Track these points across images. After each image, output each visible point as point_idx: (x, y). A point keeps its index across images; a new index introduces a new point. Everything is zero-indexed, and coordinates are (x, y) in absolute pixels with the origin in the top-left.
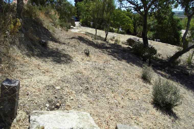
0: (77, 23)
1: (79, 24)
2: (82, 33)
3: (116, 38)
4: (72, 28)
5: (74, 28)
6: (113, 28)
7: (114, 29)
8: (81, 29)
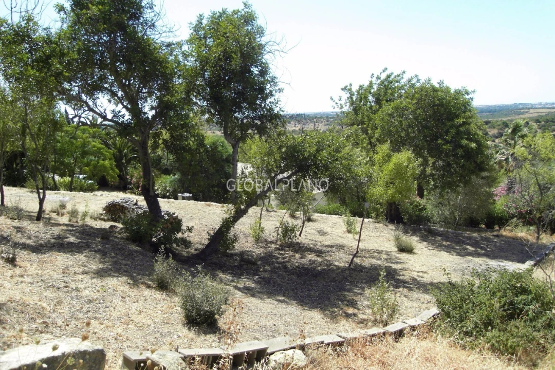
3: (69, 207)
6: (54, 177)
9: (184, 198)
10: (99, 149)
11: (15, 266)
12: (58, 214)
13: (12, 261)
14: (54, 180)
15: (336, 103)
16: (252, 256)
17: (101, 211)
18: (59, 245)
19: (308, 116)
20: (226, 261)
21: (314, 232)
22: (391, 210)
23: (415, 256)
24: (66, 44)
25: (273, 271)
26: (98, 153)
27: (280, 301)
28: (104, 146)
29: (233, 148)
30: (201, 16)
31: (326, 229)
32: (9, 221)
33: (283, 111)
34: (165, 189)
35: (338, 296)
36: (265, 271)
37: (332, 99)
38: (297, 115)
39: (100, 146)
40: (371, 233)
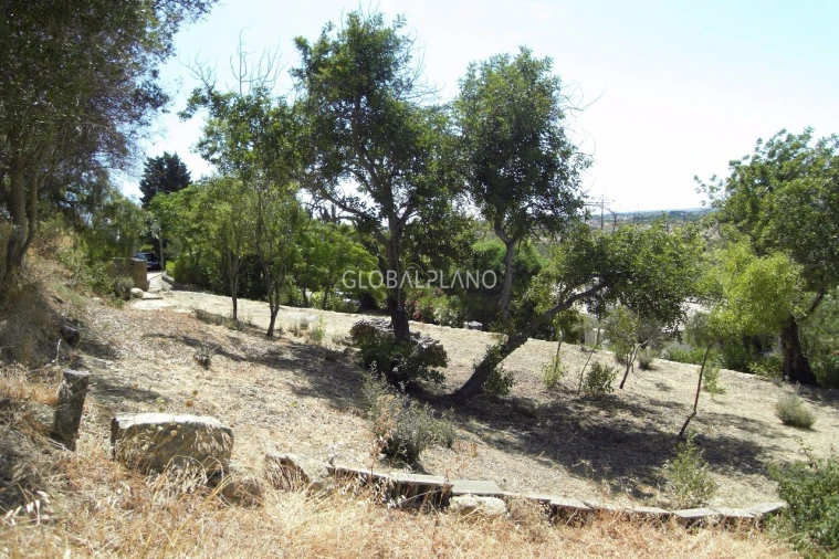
0: (154, 279)
1: (164, 279)
2: (180, 311)
3: (311, 327)
4: (137, 296)
5: (146, 295)
6: (304, 293)
7: (308, 293)
8: (173, 302)
9: (471, 328)
10: (361, 255)
11: (207, 369)
12: (296, 335)
13: (205, 364)
14: (304, 295)
15: (703, 185)
16: (532, 406)
17: (349, 335)
18: (273, 360)
19: (690, 214)
20: (492, 408)
21: (649, 385)
22: (791, 362)
23: (812, 434)
24: (300, 118)
25: (556, 428)
26: (359, 262)
27: (541, 462)
28: (367, 252)
29: (508, 247)
30: (471, 66)
31: (670, 382)
32: (227, 331)
33: (587, 197)
34: (448, 315)
35: (640, 470)
36: (543, 427)
37: (696, 178)
38: (672, 212)
39: (362, 251)
40: (747, 395)
